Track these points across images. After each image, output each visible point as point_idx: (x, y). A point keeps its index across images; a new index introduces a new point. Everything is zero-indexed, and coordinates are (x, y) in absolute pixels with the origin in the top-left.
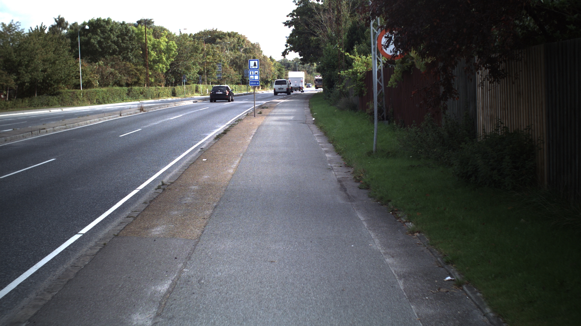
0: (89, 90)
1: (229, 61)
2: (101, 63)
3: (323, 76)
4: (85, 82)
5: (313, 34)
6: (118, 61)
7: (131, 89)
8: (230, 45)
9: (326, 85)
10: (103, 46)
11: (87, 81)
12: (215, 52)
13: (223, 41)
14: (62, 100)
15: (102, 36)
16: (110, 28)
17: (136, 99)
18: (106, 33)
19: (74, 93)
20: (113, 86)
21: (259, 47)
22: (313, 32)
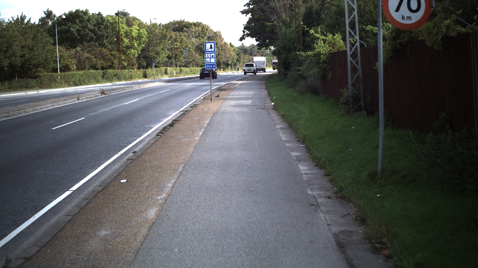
0: (67, 73)
1: (195, 47)
2: (78, 49)
3: (279, 59)
4: (63, 66)
5: (269, 20)
6: (95, 47)
7: (106, 72)
8: (195, 33)
9: (281, 68)
10: (81, 34)
11: (64, 65)
12: (183, 39)
13: (189, 30)
14: (40, 82)
15: (80, 25)
16: (88, 18)
17: (110, 81)
18: (84, 22)
19: (51, 76)
20: (89, 69)
21: (220, 35)
22: (269, 18)
